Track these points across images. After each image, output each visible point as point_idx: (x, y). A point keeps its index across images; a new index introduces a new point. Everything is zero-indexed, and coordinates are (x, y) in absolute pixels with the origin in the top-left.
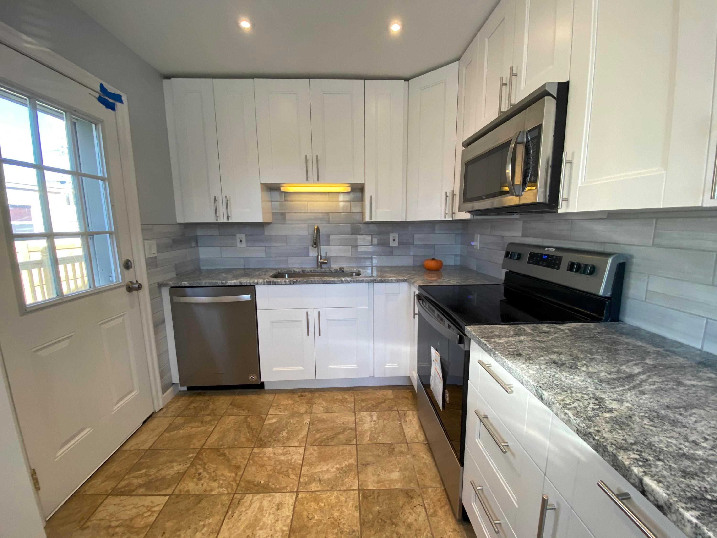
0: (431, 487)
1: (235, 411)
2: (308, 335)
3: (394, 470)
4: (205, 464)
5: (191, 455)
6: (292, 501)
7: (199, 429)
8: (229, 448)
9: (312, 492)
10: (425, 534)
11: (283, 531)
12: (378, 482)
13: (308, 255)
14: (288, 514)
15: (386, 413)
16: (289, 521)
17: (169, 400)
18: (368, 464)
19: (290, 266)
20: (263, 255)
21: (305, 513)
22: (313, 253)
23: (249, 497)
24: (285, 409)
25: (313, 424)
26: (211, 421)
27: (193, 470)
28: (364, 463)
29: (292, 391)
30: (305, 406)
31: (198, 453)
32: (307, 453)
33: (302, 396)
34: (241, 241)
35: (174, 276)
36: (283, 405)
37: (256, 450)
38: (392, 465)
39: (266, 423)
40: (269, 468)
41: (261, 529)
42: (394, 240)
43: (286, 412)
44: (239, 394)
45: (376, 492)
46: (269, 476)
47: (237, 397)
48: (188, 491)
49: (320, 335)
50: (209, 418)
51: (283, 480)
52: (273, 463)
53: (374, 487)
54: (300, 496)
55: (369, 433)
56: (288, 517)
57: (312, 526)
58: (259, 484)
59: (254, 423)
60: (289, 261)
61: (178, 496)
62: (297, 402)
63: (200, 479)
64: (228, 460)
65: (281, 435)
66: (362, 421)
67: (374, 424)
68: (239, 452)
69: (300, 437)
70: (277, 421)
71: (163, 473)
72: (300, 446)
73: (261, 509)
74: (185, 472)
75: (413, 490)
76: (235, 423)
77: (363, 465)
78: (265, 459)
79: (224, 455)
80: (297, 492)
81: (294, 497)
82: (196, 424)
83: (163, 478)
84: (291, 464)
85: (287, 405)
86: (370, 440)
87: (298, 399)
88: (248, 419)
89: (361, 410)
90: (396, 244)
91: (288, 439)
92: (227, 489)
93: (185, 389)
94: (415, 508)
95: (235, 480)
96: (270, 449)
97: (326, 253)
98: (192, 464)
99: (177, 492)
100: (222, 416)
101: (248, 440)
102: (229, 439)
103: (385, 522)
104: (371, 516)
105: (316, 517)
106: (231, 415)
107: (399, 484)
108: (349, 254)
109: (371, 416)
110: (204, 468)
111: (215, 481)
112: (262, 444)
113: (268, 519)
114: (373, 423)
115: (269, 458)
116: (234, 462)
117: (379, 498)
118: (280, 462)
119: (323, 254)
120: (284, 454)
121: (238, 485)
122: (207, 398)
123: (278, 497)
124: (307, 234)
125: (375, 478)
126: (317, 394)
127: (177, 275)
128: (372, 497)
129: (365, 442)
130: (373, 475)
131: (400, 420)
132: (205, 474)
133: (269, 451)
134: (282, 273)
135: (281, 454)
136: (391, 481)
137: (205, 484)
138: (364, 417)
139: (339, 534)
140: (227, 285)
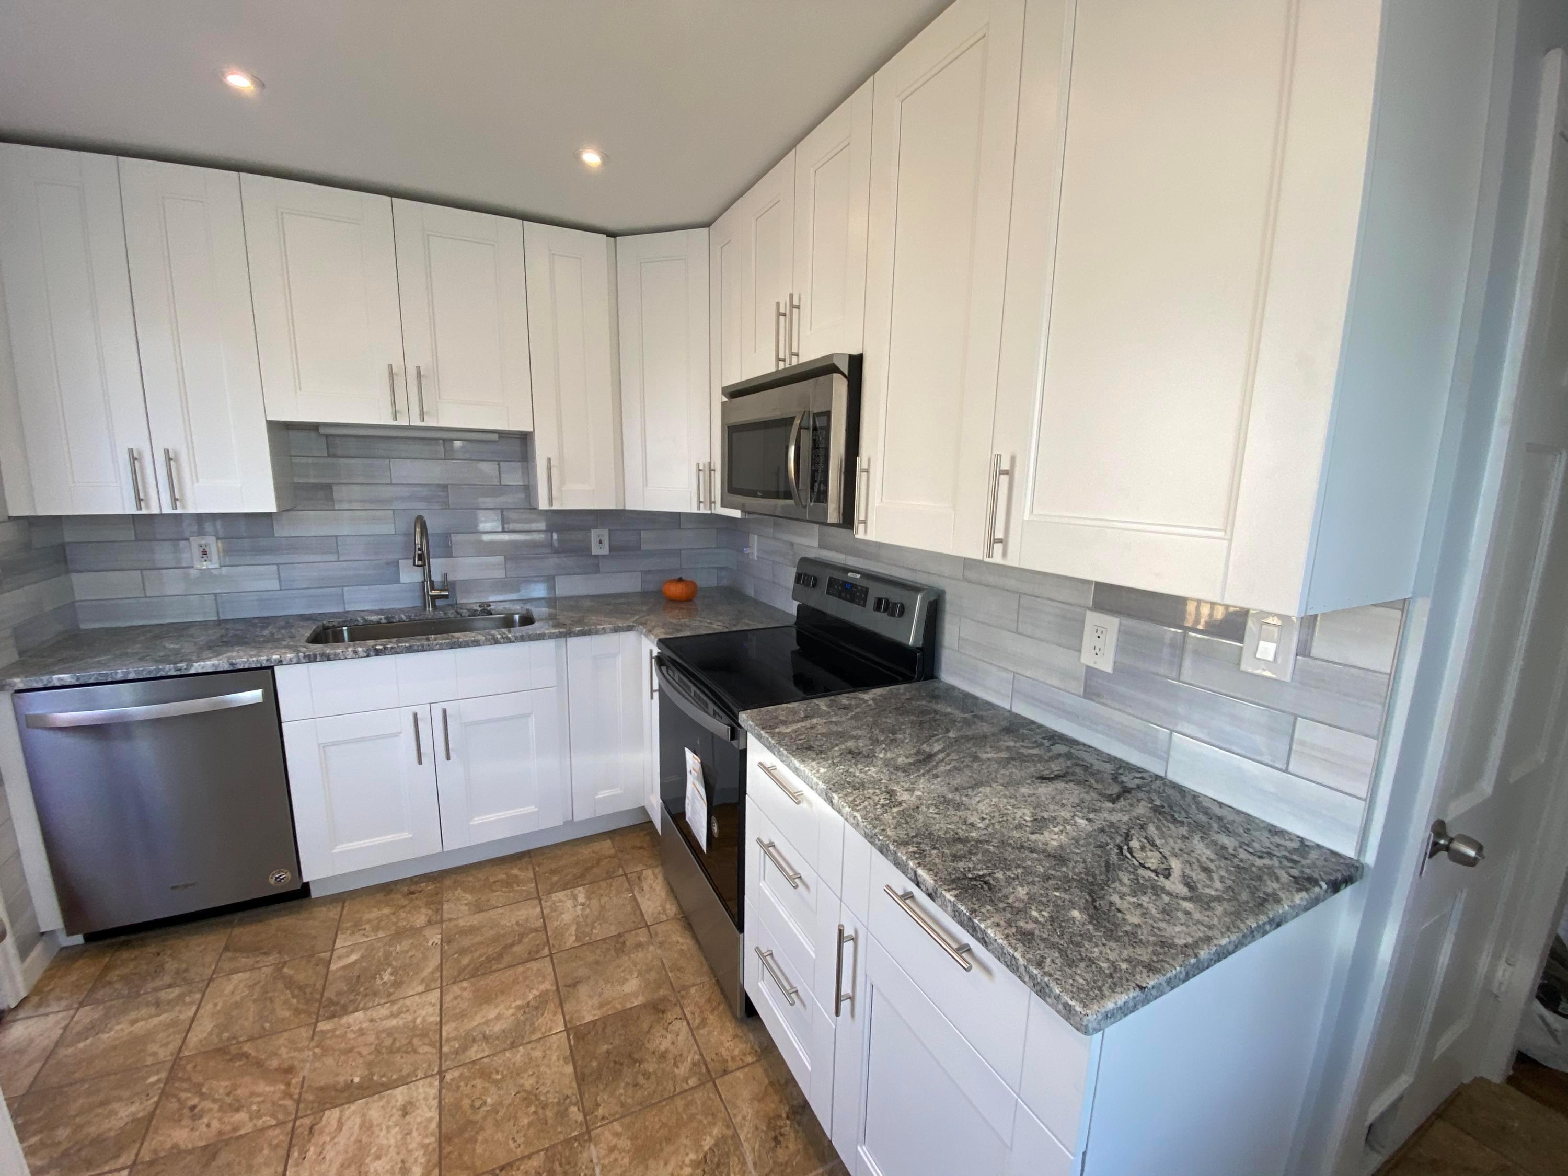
0: (694, 985)
1: (243, 961)
2: (420, 762)
3: (629, 977)
4: (200, 1085)
5: (153, 1079)
6: (433, 1092)
7: (155, 1021)
8: (251, 1039)
9: (474, 1062)
10: (689, 1059)
11: (425, 1146)
12: (601, 1006)
13: (397, 581)
14: (429, 1115)
15: (603, 884)
16: (434, 1125)
17: (38, 974)
18: (578, 982)
19: (351, 608)
20: (275, 585)
21: (466, 1102)
22: (410, 575)
23: (332, 1116)
24: (376, 929)
25: (449, 942)
26: (180, 997)
27: (173, 1105)
28: (570, 982)
29: (386, 889)
30: (423, 910)
31: (172, 1070)
32: (448, 998)
33: (412, 893)
34: (204, 553)
35: (16, 657)
36: (369, 921)
37: (323, 1026)
38: (624, 971)
39: (333, 967)
40: (365, 1051)
41: (378, 1157)
42: (601, 542)
43: (381, 934)
44: (242, 923)
45: (599, 1023)
46: (369, 1065)
47: (237, 931)
48: (175, 1146)
49: (448, 758)
50: (176, 991)
51: (404, 1063)
52: (371, 1038)
53: (594, 1015)
54: (449, 1077)
55: (573, 929)
56: (430, 1120)
57: (484, 1118)
58: (349, 1085)
59: (303, 974)
61: (152, 1163)
62: (403, 907)
63: (195, 1118)
64: (259, 1064)
65: (379, 982)
66: (556, 911)
67: (583, 910)
68: (282, 1040)
69: (426, 973)
70: (363, 957)
71: (93, 1130)
72: (428, 990)
73: (367, 1126)
74: (152, 1115)
75: (664, 999)
76: (251, 987)
77: (569, 986)
78: (351, 1036)
79: (246, 1056)
80: (441, 1074)
81: (437, 1083)
82: (144, 1012)
83: (97, 1141)
84: (415, 1028)
85: (380, 919)
86: (578, 939)
87: (404, 902)
88: (285, 970)
89: (550, 892)
90: (605, 551)
91: (397, 984)
92: (273, 1116)
93: (78, 939)
94: (670, 1026)
95: (287, 1095)
96: (359, 1015)
97: (446, 575)
98: (164, 1094)
99: (146, 1156)
100: (211, 980)
101: (297, 1012)
102: (247, 1021)
103: (621, 1064)
104: (594, 1064)
105: (489, 1101)
106: (236, 971)
107: (640, 998)
108: (500, 574)
109: (575, 897)
110: (202, 1096)
111: (237, 1110)
112: (337, 1009)
113: (388, 1137)
114: (579, 907)
115: (361, 1032)
116: (274, 1063)
117: (606, 1030)
118: (390, 1033)
119: (436, 577)
120: (393, 1015)
121: (298, 1102)
122: (152, 949)
123: (400, 1095)
124: (393, 532)
125: (596, 1001)
126: (448, 882)
127: (21, 653)
128: (593, 1033)
129: (568, 946)
130: (590, 997)
131: (632, 891)
132: (207, 1104)
133: (357, 1019)
134: (334, 627)
135: (387, 1018)
136: (626, 997)
137: (215, 1124)
138: (560, 901)
139: (541, 1111)
140: (192, 671)
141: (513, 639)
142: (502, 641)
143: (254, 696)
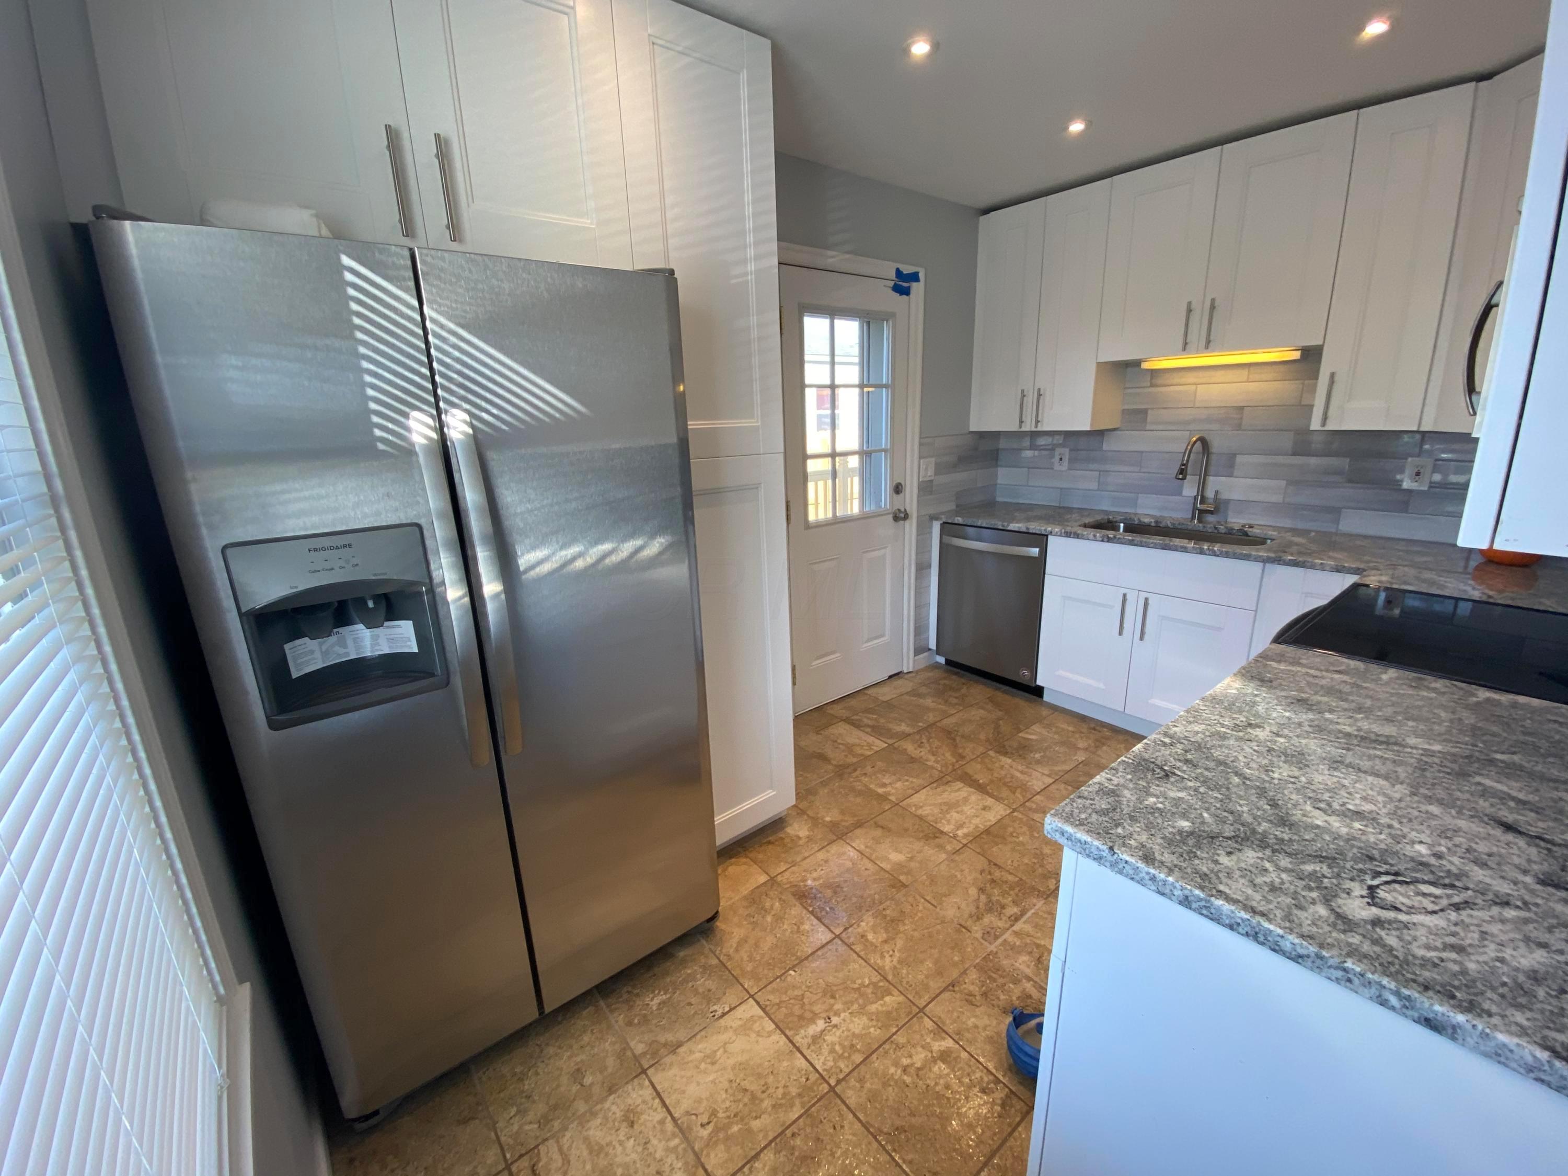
1: (990, 706)
2: (1120, 633)
4: (931, 738)
5: (921, 724)
6: (1004, 813)
7: (940, 706)
8: (963, 737)
9: (1033, 820)
11: (977, 827)
13: (1180, 494)
14: (992, 818)
16: (989, 824)
17: (922, 666)
19: (1135, 510)
20: (1094, 485)
21: (1011, 829)
22: (1189, 489)
23: (959, 785)
24: (1055, 733)
25: (1086, 765)
26: (956, 704)
27: (917, 737)
29: (1083, 719)
30: (1090, 742)
31: (928, 726)
32: (1054, 786)
33: (1094, 729)
34: (1061, 459)
35: (954, 507)
36: (1057, 727)
37: (991, 753)
39: (1020, 735)
40: (996, 775)
41: (958, 812)
43: (1056, 736)
44: (1005, 692)
46: (992, 781)
47: (999, 694)
48: (906, 750)
49: (1142, 638)
50: (955, 701)
51: (1005, 793)
52: (1003, 773)
54: (1015, 814)
56: (990, 821)
57: (1011, 842)
58: (976, 781)
59: (1005, 728)
60: (1140, 501)
61: (895, 749)
62: (1082, 733)
63: (920, 746)
64: (956, 746)
65: (1032, 755)
68: (971, 745)
69: (1056, 768)
70: (1036, 740)
71: (891, 726)
72: (1049, 776)
73: (966, 800)
74: (909, 735)
76: (981, 718)
78: (997, 765)
79: (954, 740)
80: (1014, 810)
81: (1008, 812)
82: (940, 700)
83: (889, 730)
84: (1025, 785)
85: (1063, 729)
87: (1085, 730)
88: (1001, 722)
90: (1423, 486)
91: (1038, 762)
92: (942, 766)
93: (941, 660)
95: (953, 765)
96: (1009, 761)
97: (1217, 492)
98: (919, 732)
99: (896, 745)
100: (972, 706)
101: (988, 740)
102: (967, 729)
105: (1021, 839)
106: (983, 708)
110: (928, 741)
111: (934, 755)
112: (1003, 751)
113: (968, 810)
115: (1002, 767)
116: (961, 751)
118: (1012, 777)
119: (1210, 494)
120: (1022, 772)
121: (954, 770)
122: (963, 680)
123: (990, 801)
126: (1121, 737)
127: (957, 506)
132: (927, 745)
133: (1007, 761)
134: (1116, 522)
135: (1018, 770)
137: (922, 754)
139: (1037, 866)
140: (1009, 528)
141: (1218, 553)
142: (1207, 552)
143: (1035, 551)
